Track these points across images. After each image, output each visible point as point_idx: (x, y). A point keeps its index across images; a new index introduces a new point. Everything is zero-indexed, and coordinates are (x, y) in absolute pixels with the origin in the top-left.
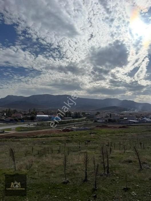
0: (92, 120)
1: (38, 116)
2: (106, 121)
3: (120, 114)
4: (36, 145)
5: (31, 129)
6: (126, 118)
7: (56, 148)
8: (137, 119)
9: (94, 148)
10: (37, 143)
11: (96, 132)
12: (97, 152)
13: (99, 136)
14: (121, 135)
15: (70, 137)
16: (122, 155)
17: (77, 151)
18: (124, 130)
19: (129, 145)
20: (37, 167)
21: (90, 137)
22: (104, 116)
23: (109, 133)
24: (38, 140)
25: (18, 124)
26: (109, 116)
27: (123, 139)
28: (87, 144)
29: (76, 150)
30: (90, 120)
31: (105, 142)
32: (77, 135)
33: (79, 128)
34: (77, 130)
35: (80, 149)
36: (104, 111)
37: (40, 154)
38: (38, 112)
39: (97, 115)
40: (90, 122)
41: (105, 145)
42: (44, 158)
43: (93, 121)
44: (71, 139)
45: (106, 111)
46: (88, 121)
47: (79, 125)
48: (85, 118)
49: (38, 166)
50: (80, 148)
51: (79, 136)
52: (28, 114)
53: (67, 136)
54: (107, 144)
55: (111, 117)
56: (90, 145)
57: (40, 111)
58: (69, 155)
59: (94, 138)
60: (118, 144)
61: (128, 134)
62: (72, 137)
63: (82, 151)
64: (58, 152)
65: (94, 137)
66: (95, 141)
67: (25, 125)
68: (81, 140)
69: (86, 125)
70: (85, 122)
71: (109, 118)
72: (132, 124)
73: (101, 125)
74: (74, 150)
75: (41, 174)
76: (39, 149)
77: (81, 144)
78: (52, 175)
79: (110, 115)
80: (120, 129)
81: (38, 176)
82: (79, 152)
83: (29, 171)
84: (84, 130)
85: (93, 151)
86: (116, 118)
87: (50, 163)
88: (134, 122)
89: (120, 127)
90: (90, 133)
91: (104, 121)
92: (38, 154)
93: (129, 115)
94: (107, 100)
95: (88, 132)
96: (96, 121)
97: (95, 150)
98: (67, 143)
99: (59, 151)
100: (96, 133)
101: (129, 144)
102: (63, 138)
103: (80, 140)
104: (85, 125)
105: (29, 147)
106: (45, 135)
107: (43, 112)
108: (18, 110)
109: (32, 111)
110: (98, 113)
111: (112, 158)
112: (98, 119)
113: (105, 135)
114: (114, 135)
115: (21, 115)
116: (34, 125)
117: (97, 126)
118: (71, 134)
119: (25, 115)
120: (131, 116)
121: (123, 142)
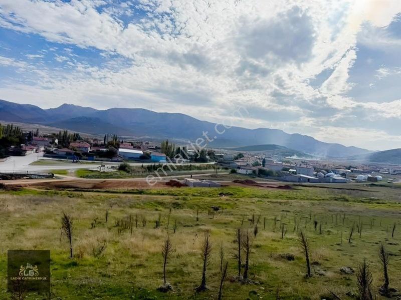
0: (227, 169)
1: (120, 150)
2: (254, 172)
3: (283, 162)
4: (115, 207)
5: (107, 175)
6: (295, 171)
7: (152, 216)
8: (315, 173)
9: (225, 224)
10: (116, 204)
11: (231, 192)
12: (228, 232)
13: (237, 200)
14: (280, 203)
15: (180, 197)
16: (275, 243)
17: (192, 226)
18: (287, 193)
19: (292, 223)
20: (113, 252)
21: (220, 201)
22: (251, 161)
23: (256, 197)
24: (119, 197)
25: (83, 163)
26: (261, 163)
27: (283, 211)
28: (213, 213)
29: (190, 224)
30: (223, 169)
31: (248, 213)
32: (195, 196)
33: (199, 181)
34: (195, 185)
35: (198, 222)
36: (253, 153)
37: (123, 226)
38: (122, 142)
39: (237, 158)
40: (222, 172)
41: (246, 220)
42: (127, 234)
43: (230, 170)
44: (184, 202)
45: (256, 152)
46: (219, 169)
47: (200, 176)
48: (213, 163)
49: (116, 251)
50: (197, 220)
51: (199, 198)
52: (102, 146)
53: (176, 195)
54: (251, 217)
55: (264, 165)
56: (217, 217)
57: (126, 142)
58: (177, 232)
59: (228, 204)
60: (272, 219)
61: (293, 201)
62: (184, 199)
63: (202, 227)
64: (155, 224)
65: (227, 202)
66: (229, 209)
67: (94, 167)
68: (202, 206)
69: (214, 177)
70: (213, 170)
71: (261, 167)
72: (305, 182)
73: (243, 180)
74: (187, 224)
75: (119, 268)
76: (120, 216)
77: (201, 213)
78: (141, 271)
79: (264, 162)
80: (280, 190)
81: (114, 271)
82: (196, 228)
83: (97, 258)
84: (209, 186)
85: (223, 230)
86: (274, 169)
87: (137, 246)
88: (309, 180)
89: (280, 187)
90: (220, 192)
91: (249, 172)
92: (118, 225)
93: (300, 165)
94: (261, 131)
95: (216, 190)
96: (233, 172)
97: (226, 227)
98: (174, 208)
99: (157, 224)
100: (231, 194)
101: (293, 221)
102: (168, 199)
103: (199, 204)
104: (212, 176)
105: (100, 210)
106: (132, 190)
107: (132, 145)
108: (83, 135)
109: (110, 139)
110: (241, 156)
111: (257, 246)
112: (239, 168)
113: (248, 200)
114: (266, 200)
115: (88, 145)
116: (113, 167)
117: (235, 182)
118: (184, 192)
119: (96, 145)
120: (303, 166)
121: (283, 217)
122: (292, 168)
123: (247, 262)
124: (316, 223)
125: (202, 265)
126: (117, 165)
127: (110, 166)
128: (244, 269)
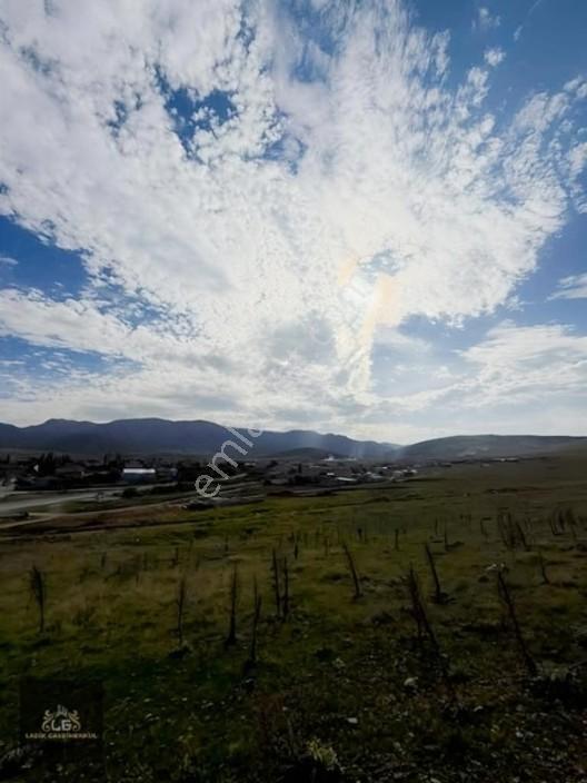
0: (259, 480)
1: (126, 471)
2: (290, 480)
3: (320, 465)
5: (106, 506)
6: (333, 474)
7: (166, 552)
8: (353, 474)
9: (261, 548)
11: (266, 508)
12: (264, 558)
13: (273, 517)
14: (322, 513)
15: (204, 523)
16: (319, 562)
17: (219, 558)
18: (327, 500)
19: (336, 535)
20: (108, 612)
21: (253, 521)
22: (287, 469)
23: (294, 509)
25: (72, 493)
26: (297, 470)
27: (325, 522)
28: (245, 538)
29: (217, 555)
30: (255, 481)
31: (286, 531)
32: (222, 518)
33: (228, 499)
34: (223, 505)
35: (227, 552)
37: (124, 574)
38: (128, 461)
39: (270, 467)
40: (254, 484)
41: (285, 539)
42: (133, 582)
43: (263, 481)
44: (208, 528)
45: (290, 458)
46: (250, 481)
47: (229, 493)
48: (244, 475)
49: (113, 611)
50: (226, 549)
51: (228, 520)
52: (102, 468)
53: (199, 521)
54: (290, 536)
55: (300, 471)
56: (251, 542)
57: (134, 460)
58: (200, 569)
59: (263, 523)
60: (314, 534)
61: (334, 509)
62: (209, 525)
63: (231, 558)
64: (172, 563)
65: (262, 520)
66: (265, 529)
67: (88, 496)
68: (232, 531)
69: (244, 492)
70: (244, 484)
71: (297, 474)
73: (279, 491)
74: (214, 556)
75: (116, 634)
76: (122, 558)
77: (230, 539)
78: (148, 633)
79: (300, 467)
80: (320, 498)
81: (107, 642)
82: (224, 560)
83: (82, 627)
84: (240, 504)
85: (258, 556)
86: (311, 474)
87: (145, 597)
88: (347, 483)
89: (319, 495)
90: (252, 510)
91: (285, 481)
92: (118, 573)
93: (338, 467)
94: (294, 434)
95: (248, 508)
96: (268, 483)
97: (262, 552)
98: (197, 538)
99: (175, 562)
100: (267, 511)
102: (187, 527)
103: (228, 529)
105: (94, 554)
107: (141, 463)
108: (74, 457)
109: (112, 459)
110: (274, 463)
111: (299, 570)
112: (274, 477)
113: (286, 515)
114: (305, 512)
115: (80, 469)
116: (115, 495)
117: (270, 495)
118: (209, 516)
119: (92, 468)
120: (341, 468)
121: (325, 529)
122: (329, 471)
123: (286, 592)
124: (360, 531)
125: (230, 608)
126: (119, 490)
127: (110, 493)
128: (283, 602)
